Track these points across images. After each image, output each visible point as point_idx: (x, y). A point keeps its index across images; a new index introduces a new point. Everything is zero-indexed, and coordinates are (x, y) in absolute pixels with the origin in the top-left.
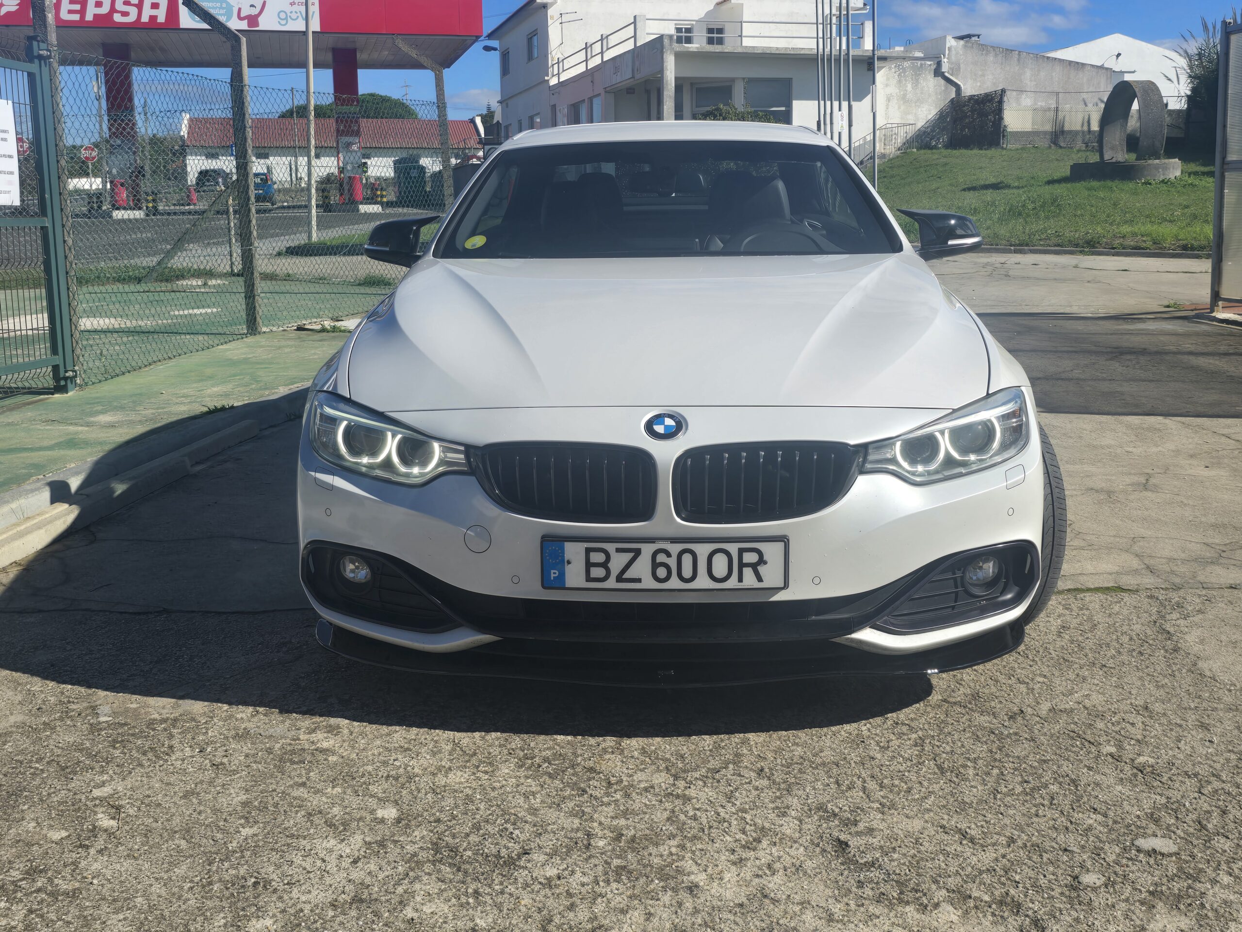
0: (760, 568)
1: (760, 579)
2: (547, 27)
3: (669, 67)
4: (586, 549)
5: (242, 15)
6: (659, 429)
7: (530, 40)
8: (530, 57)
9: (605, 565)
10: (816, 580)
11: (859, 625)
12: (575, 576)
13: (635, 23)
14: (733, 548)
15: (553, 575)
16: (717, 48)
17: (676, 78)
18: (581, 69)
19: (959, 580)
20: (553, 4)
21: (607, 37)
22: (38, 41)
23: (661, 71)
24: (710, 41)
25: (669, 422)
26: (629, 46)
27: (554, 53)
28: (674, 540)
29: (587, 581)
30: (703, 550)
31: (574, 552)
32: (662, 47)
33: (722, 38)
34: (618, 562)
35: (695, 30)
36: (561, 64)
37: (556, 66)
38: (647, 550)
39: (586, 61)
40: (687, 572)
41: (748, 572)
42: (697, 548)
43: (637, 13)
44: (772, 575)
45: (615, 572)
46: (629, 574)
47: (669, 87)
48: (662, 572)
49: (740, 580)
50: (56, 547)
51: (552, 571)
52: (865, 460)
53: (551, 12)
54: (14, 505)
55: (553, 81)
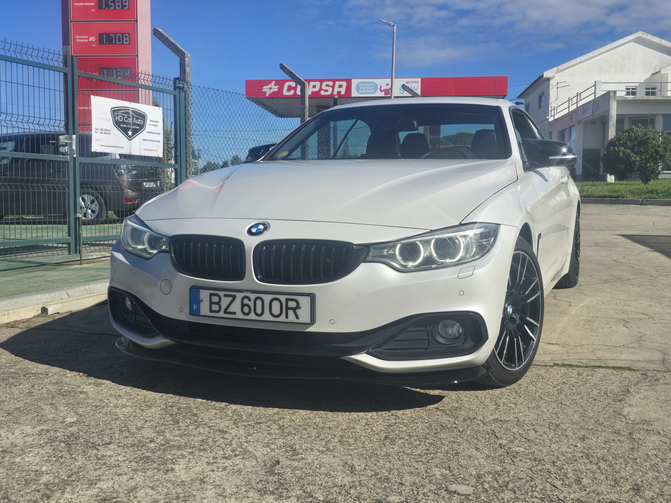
0: (298, 311)
1: (297, 317)
2: (549, 90)
3: (613, 109)
4: (210, 294)
5: (382, 89)
6: (254, 230)
7: (540, 98)
8: (540, 107)
9: (218, 303)
10: (332, 322)
11: (358, 351)
12: (205, 309)
13: (595, 85)
14: (283, 298)
15: (194, 308)
16: (651, 98)
17: (617, 115)
18: (566, 111)
19: (430, 332)
20: (553, 78)
21: (580, 94)
22: (179, 80)
23: (608, 111)
24: (647, 94)
25: (261, 227)
26: (592, 98)
27: (552, 104)
28: (253, 292)
29: (210, 312)
30: (267, 298)
31: (204, 295)
32: (609, 97)
33: (655, 92)
34: (225, 302)
35: (638, 88)
36: (555, 110)
37: (553, 111)
38: (239, 296)
39: (569, 107)
40: (259, 311)
41: (291, 313)
42: (264, 297)
43: (597, 80)
44: (304, 316)
45: (223, 307)
46: (230, 310)
47: (613, 119)
48: (246, 309)
49: (287, 317)
50: (95, 307)
51: (194, 305)
52: (367, 254)
53: (551, 82)
54: (87, 287)
55: (551, 119)
